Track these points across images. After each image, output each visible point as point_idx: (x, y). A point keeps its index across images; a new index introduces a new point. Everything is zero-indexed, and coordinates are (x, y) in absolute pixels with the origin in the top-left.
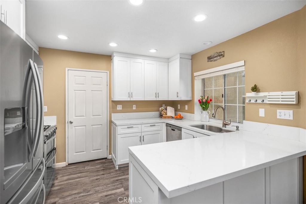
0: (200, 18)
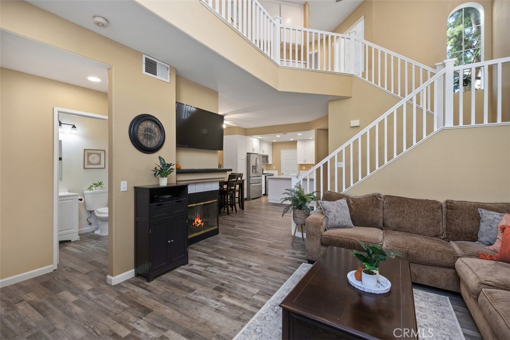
0: (299, 134)
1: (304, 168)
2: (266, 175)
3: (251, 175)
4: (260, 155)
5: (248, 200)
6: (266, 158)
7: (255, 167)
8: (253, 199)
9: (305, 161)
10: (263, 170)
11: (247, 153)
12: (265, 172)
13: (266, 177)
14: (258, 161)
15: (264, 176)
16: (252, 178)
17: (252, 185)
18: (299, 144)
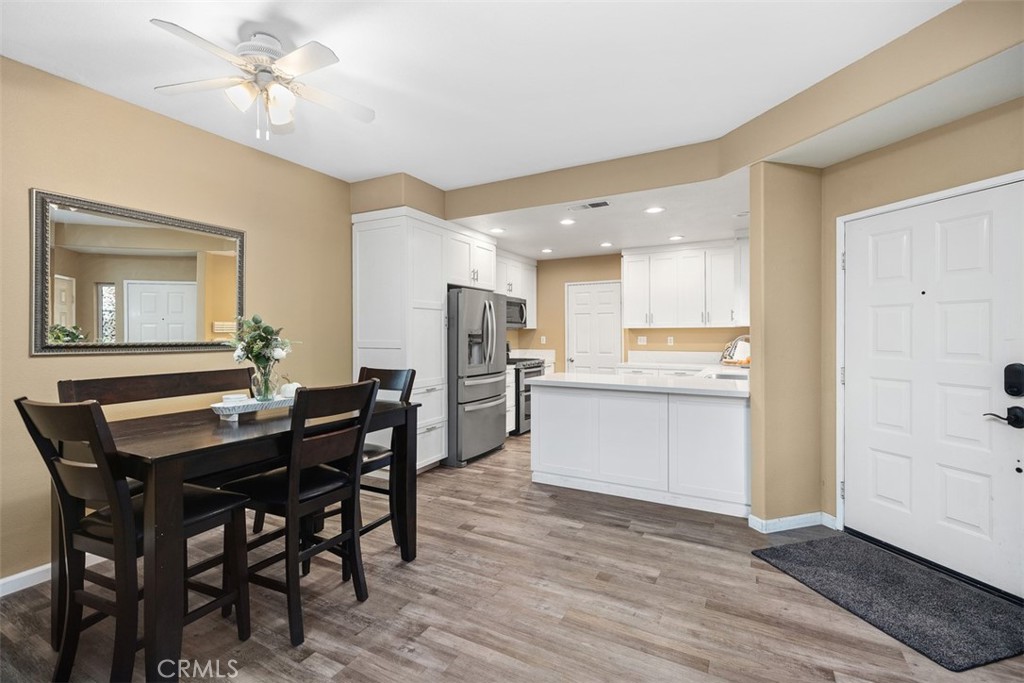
0: (654, 210)
1: (642, 340)
2: (520, 365)
3: (464, 369)
4: (498, 297)
5: (452, 467)
6: (517, 307)
7: (478, 340)
8: (470, 461)
9: (650, 318)
10: (508, 350)
11: (450, 287)
12: (514, 354)
13: (517, 371)
14: (491, 317)
15: (510, 370)
16: (468, 382)
17: (468, 408)
18: (627, 262)
